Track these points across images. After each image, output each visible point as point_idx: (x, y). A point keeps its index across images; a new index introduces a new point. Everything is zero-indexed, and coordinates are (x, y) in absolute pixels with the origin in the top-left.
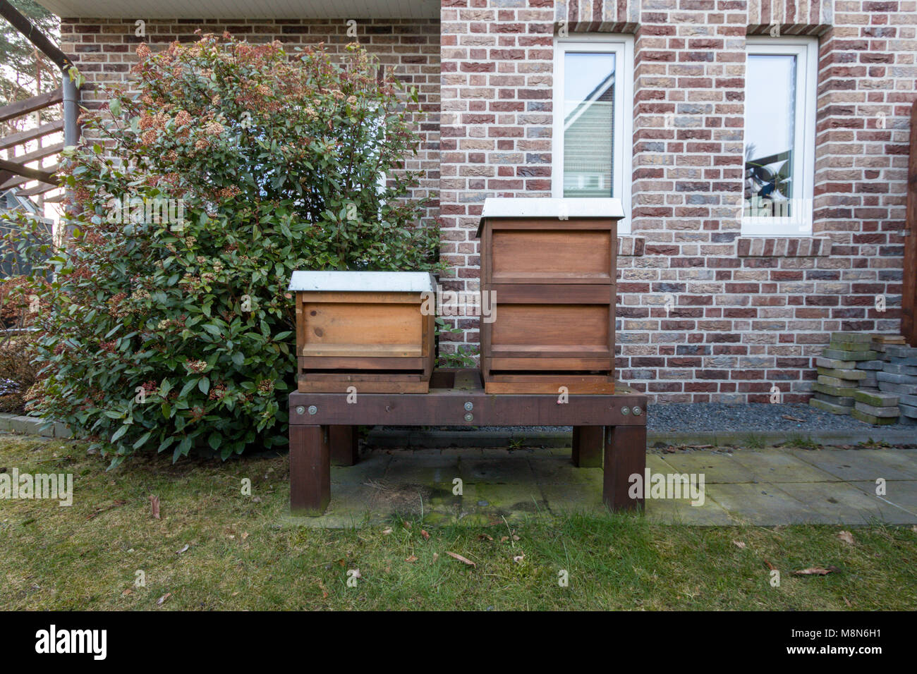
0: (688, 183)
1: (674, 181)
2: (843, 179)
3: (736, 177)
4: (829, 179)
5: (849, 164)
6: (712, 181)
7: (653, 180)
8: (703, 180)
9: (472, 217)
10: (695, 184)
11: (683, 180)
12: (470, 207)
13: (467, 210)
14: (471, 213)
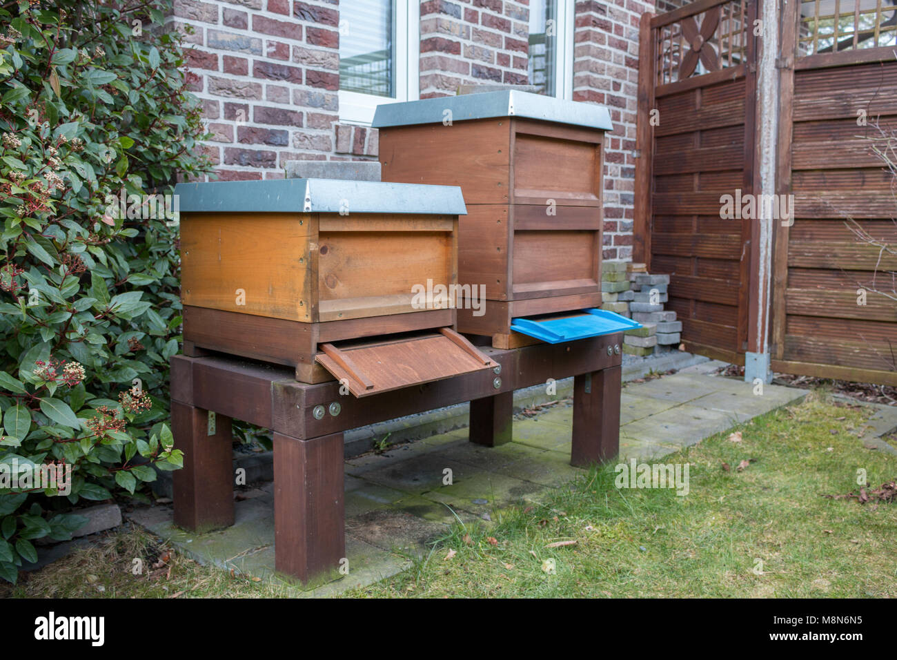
0: (483, 67)
1: (470, 61)
2: (599, 88)
3: (522, 67)
4: (590, 86)
5: (602, 72)
6: (504, 69)
7: (450, 56)
8: (496, 66)
9: (229, 76)
10: (489, 69)
11: (478, 62)
12: (225, 58)
13: (221, 63)
14: (227, 70)
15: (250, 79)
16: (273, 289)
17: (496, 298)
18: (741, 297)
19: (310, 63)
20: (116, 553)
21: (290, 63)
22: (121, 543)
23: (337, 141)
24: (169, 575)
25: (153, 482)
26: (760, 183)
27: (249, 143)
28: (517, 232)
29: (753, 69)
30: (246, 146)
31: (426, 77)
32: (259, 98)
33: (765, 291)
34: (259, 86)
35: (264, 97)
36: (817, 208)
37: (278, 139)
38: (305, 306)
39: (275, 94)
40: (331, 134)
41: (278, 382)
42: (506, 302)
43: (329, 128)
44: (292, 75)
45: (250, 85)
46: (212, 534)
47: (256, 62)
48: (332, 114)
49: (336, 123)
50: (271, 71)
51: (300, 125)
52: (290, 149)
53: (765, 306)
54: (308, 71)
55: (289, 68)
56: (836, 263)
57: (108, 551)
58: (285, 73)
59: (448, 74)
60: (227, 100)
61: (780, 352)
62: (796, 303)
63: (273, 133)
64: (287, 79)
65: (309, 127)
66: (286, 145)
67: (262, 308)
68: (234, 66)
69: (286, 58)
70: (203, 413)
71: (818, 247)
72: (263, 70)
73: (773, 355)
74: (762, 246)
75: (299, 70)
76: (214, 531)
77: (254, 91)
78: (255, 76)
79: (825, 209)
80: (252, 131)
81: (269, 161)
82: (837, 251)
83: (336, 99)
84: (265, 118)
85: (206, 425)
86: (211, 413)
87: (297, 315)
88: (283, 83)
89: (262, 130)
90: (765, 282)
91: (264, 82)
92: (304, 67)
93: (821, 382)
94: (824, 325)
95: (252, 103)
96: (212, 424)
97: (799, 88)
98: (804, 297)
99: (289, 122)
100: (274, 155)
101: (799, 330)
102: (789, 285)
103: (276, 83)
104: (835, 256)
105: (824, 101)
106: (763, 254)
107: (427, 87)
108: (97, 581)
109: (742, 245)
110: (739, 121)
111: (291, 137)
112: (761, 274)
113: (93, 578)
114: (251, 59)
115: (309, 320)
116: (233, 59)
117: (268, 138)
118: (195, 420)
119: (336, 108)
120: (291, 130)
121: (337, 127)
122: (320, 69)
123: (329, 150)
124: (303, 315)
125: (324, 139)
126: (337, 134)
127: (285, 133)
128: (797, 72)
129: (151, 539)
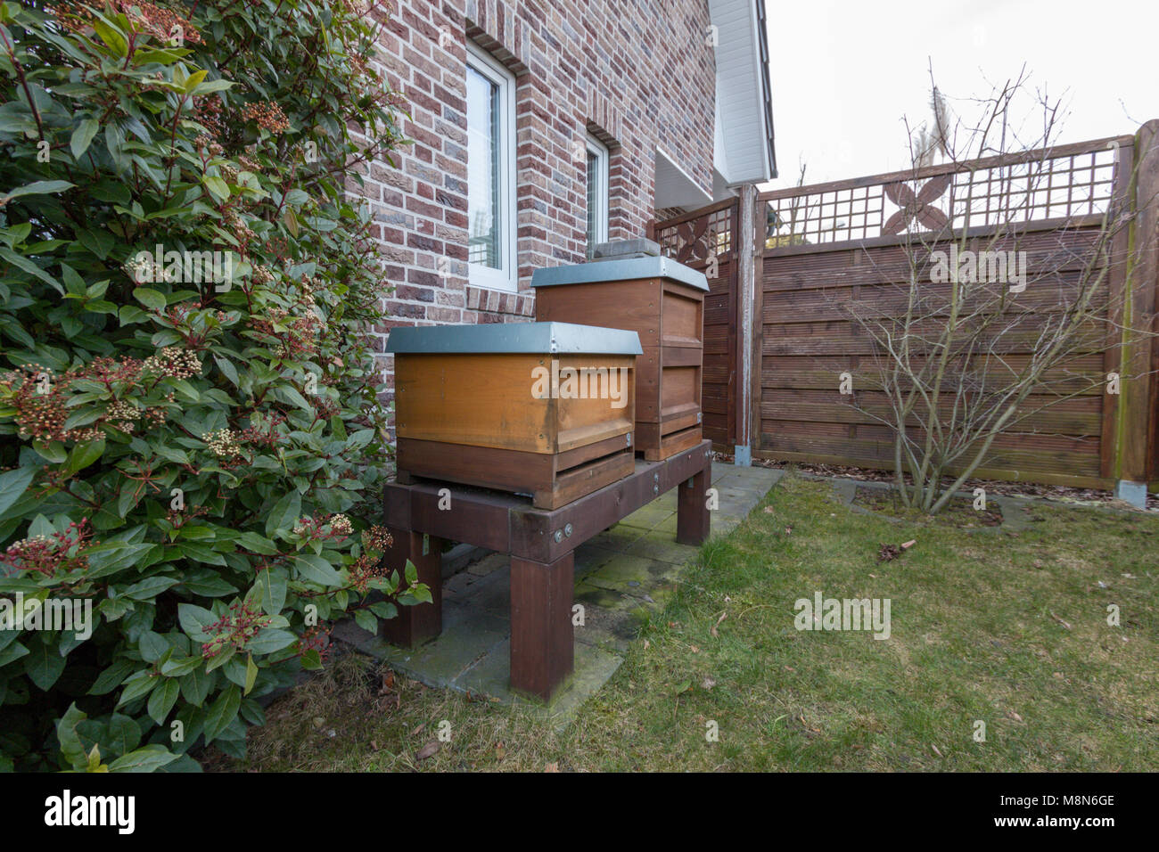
0: (559, 250)
6: (572, 252)
7: (539, 240)
8: (567, 250)
9: (389, 244)
10: (563, 252)
11: (557, 246)
12: (386, 229)
13: (382, 233)
14: (388, 239)
15: (404, 247)
16: (507, 423)
17: (649, 421)
18: (729, 408)
19: (448, 238)
20: (333, 682)
21: (434, 237)
22: (339, 672)
23: (468, 300)
24: (398, 703)
25: (394, 618)
26: (742, 333)
27: (405, 298)
28: (665, 368)
29: (735, 256)
30: (403, 301)
31: (523, 255)
32: (412, 263)
33: (747, 404)
34: (412, 254)
35: (416, 262)
36: (781, 349)
37: (426, 297)
38: (545, 439)
39: (425, 261)
40: (463, 294)
41: (515, 509)
42: (657, 424)
43: (462, 289)
44: (436, 247)
45: (405, 253)
46: (426, 647)
47: (409, 235)
48: (464, 278)
49: (466, 286)
50: (420, 242)
51: (442, 286)
52: (434, 304)
53: (747, 414)
54: (447, 244)
55: (434, 242)
56: (796, 385)
57: (325, 683)
58: (431, 244)
59: (538, 253)
60: (388, 263)
61: (758, 445)
62: (768, 412)
63: (423, 291)
64: (432, 249)
65: (448, 288)
66: (432, 301)
67: (494, 440)
68: (394, 236)
69: (432, 233)
70: (419, 535)
71: (780, 375)
72: (415, 242)
73: (753, 448)
74: (745, 374)
75: (441, 243)
76: (426, 643)
77: (408, 258)
78: (409, 245)
79: (787, 350)
80: (408, 289)
81: (419, 313)
82: (796, 376)
83: (466, 267)
84: (417, 279)
85: (422, 547)
86: (425, 535)
87: (536, 447)
88: (429, 253)
89: (415, 288)
90: (747, 398)
91: (416, 251)
92: (444, 241)
93: (784, 463)
94: (787, 426)
95: (407, 267)
96: (426, 545)
97: (767, 270)
98: (772, 407)
99: (434, 284)
100: (424, 308)
101: (770, 431)
102: (762, 400)
103: (424, 252)
104: (794, 380)
105: (785, 279)
106: (745, 379)
107: (524, 262)
108: (324, 724)
109: (729, 373)
110: (725, 291)
111: (435, 295)
112: (744, 393)
113: (320, 721)
114: (406, 232)
115: (550, 451)
116: (392, 230)
117: (419, 295)
118: (412, 543)
119: (467, 275)
120: (435, 289)
121: (468, 289)
122: (456, 244)
123: (462, 306)
124: (543, 447)
125: (459, 297)
126: (468, 294)
127: (431, 292)
128: (765, 259)
129: (367, 662)
